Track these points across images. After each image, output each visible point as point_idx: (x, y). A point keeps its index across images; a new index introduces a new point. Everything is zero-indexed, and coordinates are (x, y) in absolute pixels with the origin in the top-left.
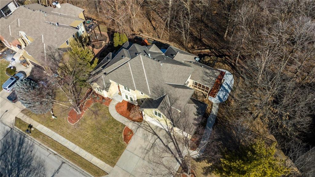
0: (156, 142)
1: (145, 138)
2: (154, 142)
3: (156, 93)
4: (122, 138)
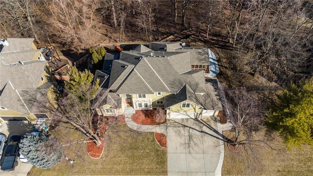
0: (190, 133)
1: (179, 134)
2: (188, 133)
3: (175, 87)
4: (158, 145)
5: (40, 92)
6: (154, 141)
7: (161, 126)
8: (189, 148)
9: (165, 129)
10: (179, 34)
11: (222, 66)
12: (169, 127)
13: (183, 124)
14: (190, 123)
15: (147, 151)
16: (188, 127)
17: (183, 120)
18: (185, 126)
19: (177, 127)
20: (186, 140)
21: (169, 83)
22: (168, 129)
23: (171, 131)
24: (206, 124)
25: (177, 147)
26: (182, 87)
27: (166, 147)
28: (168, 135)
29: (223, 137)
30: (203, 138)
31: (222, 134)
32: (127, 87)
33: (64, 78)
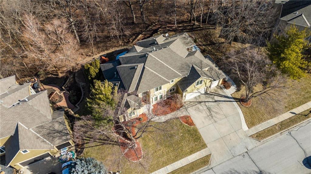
0: (208, 106)
2: (206, 107)
3: (185, 71)
4: (187, 126)
5: (57, 122)
6: (181, 124)
7: (181, 110)
8: (213, 118)
9: (185, 110)
10: (146, 31)
11: (200, 45)
12: (188, 108)
13: (198, 101)
14: (203, 98)
15: (180, 135)
16: (203, 102)
17: (196, 98)
18: (200, 102)
19: (194, 105)
20: (207, 113)
21: (178, 69)
22: (187, 110)
23: (191, 110)
24: (216, 94)
25: (203, 122)
26: (191, 69)
27: (194, 125)
28: (191, 114)
29: (234, 98)
30: (219, 106)
31: (231, 97)
32: (145, 85)
33: (60, 105)
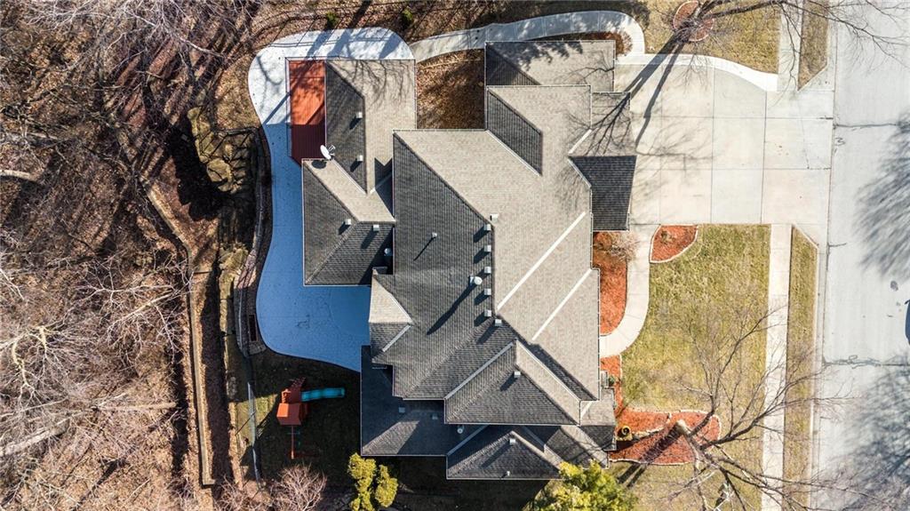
1: (654, 187)
2: (652, 158)
3: (576, 194)
4: (690, 250)
6: (677, 265)
8: (697, 159)
9: (637, 228)
15: (706, 284)
20: (673, 165)
21: (564, 216)
23: (645, 210)
25: (695, 196)
26: (576, 169)
27: (694, 228)
28: (657, 219)
29: (666, 50)
31: (655, 55)
32: (583, 362)
